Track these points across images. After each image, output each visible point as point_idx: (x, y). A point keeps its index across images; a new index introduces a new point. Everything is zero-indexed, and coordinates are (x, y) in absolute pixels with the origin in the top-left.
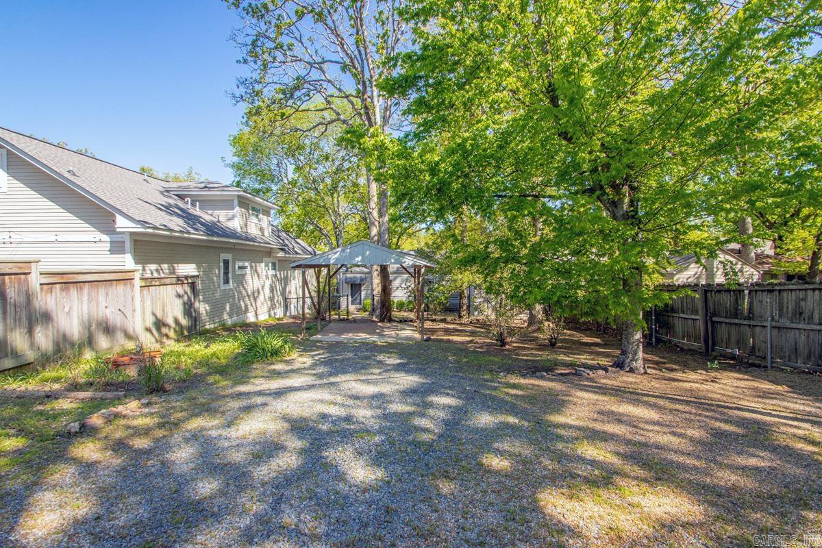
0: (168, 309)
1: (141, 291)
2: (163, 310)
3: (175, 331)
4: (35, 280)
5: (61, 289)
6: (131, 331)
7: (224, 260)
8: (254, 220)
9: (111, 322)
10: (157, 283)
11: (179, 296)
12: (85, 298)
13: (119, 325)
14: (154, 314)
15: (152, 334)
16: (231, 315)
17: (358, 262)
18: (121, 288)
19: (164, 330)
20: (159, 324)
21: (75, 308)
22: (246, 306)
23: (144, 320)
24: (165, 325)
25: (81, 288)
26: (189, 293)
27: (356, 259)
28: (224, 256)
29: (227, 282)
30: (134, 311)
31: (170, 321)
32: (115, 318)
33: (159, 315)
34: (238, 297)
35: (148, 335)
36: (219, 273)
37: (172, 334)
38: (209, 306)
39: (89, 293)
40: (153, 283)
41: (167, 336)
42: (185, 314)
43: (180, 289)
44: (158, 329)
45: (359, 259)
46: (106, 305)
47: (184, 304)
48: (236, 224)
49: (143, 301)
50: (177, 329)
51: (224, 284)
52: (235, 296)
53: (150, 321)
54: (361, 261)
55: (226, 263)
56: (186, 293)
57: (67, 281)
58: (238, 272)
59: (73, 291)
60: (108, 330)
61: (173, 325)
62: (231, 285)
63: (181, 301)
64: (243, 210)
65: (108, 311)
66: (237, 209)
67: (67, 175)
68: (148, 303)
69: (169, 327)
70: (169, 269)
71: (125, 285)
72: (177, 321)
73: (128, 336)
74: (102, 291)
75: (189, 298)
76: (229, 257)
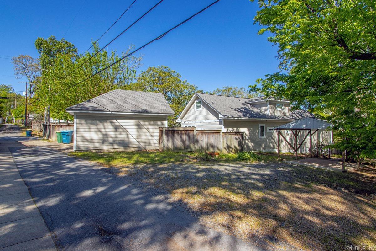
0: (232, 142)
1: (222, 136)
2: (230, 143)
3: (234, 150)
4: (195, 132)
5: (201, 134)
6: (219, 148)
7: (261, 127)
8: (279, 109)
9: (213, 144)
10: (228, 134)
11: (236, 139)
12: (207, 137)
13: (216, 145)
14: (227, 144)
15: (226, 150)
16: (264, 148)
17: (304, 127)
18: (216, 135)
19: (231, 149)
20: (229, 147)
21: (204, 139)
22: (273, 145)
23: (223, 145)
24: (231, 148)
25: (206, 134)
26: (240, 138)
27: (303, 126)
28: (260, 125)
29: (262, 135)
30: (220, 142)
31: (233, 147)
32: (215, 144)
33: (229, 144)
34: (269, 142)
35: (225, 150)
36: (258, 132)
37: (233, 151)
38: (253, 143)
39: (208, 136)
40: (227, 134)
41: (231, 151)
42: (238, 145)
43: (237, 137)
44: (228, 149)
45: (305, 126)
46: (212, 140)
47: (238, 142)
48: (268, 112)
49: (223, 139)
50: (235, 150)
51: (261, 136)
52: (267, 141)
53: (225, 146)
54: (305, 127)
55: (262, 128)
56: (239, 138)
57: (202, 133)
58: (268, 131)
59: (204, 135)
60: (213, 147)
61: (234, 148)
62: (265, 136)
63: (237, 141)
64: (272, 106)
65: (213, 141)
66: (269, 106)
67: (211, 104)
68: (225, 140)
69: (232, 149)
70: (237, 130)
71: (218, 134)
72: (235, 147)
73: (219, 149)
74: (211, 135)
75: (240, 140)
76: (264, 125)
